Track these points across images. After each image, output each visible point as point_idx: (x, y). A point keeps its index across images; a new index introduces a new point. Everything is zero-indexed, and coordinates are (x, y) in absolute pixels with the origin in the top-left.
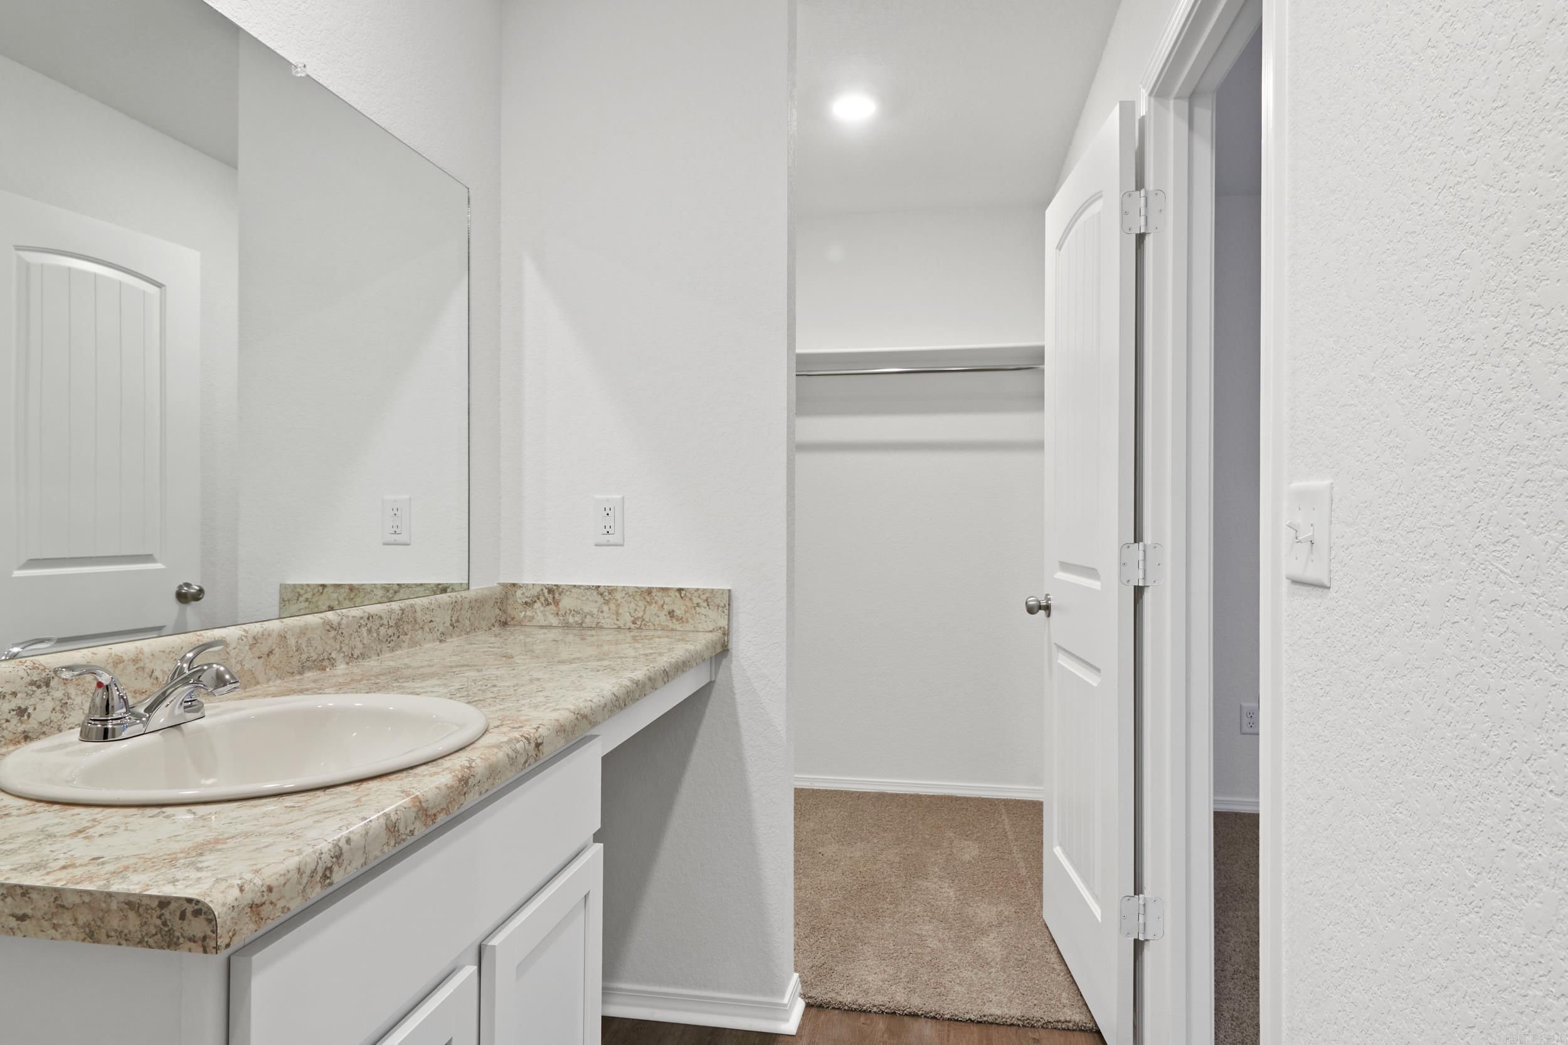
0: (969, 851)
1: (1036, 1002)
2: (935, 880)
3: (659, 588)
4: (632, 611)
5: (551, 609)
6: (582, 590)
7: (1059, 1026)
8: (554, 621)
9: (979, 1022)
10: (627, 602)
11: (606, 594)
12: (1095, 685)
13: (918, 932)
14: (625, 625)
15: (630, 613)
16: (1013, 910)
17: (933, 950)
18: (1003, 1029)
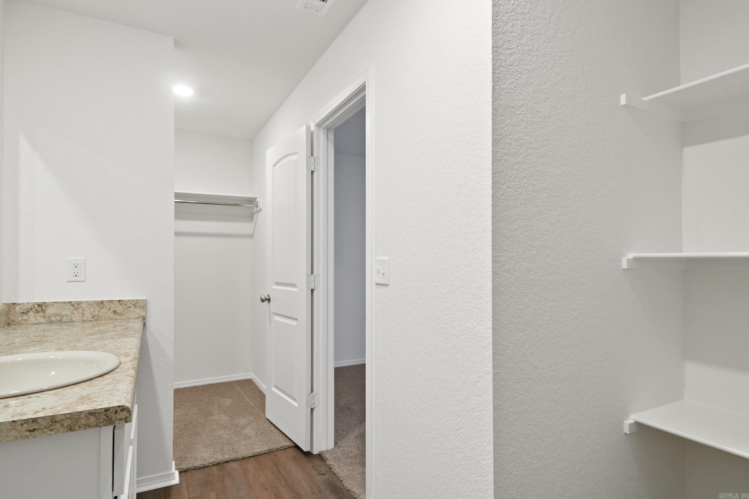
0: (228, 402)
1: (272, 444)
2: (217, 415)
3: (108, 301)
4: (92, 312)
5: (40, 315)
6: (61, 304)
7: (282, 448)
8: (42, 320)
9: (253, 456)
10: (89, 308)
11: (76, 305)
12: (295, 325)
13: (218, 434)
14: (87, 319)
15: (91, 313)
16: (253, 418)
17: (226, 439)
18: (262, 456)
